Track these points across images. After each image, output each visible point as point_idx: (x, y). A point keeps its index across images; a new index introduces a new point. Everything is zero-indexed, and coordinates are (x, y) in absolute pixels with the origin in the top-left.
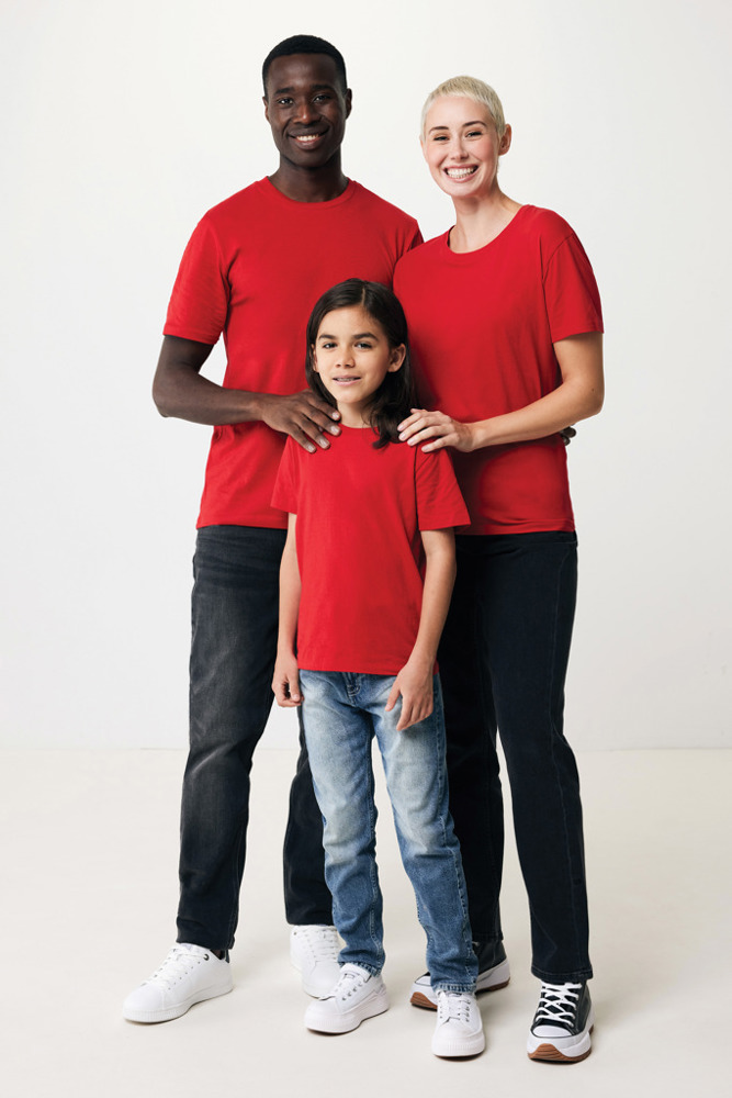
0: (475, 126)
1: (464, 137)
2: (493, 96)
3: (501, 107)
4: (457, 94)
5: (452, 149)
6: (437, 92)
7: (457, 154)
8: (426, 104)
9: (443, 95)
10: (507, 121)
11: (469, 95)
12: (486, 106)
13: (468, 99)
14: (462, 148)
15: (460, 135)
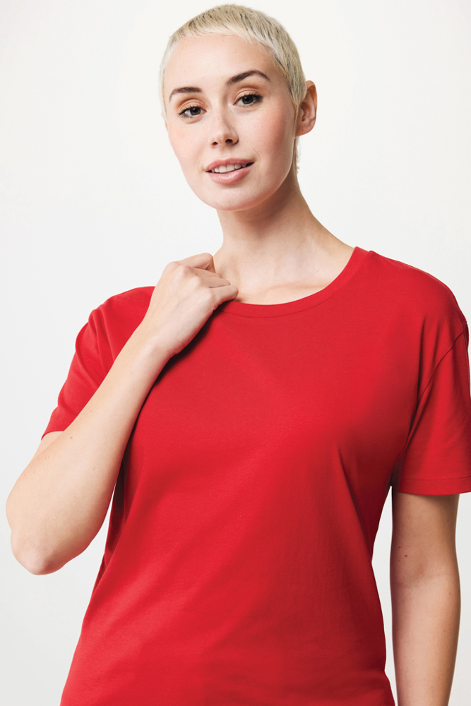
0: (249, 80)
1: (230, 105)
2: (279, 33)
3: (295, 53)
4: (215, 29)
5: (210, 126)
6: (181, 31)
7: (219, 133)
8: (166, 53)
9: (189, 33)
10: (309, 76)
11: (236, 30)
12: (268, 48)
13: (234, 35)
14: (226, 123)
15: (224, 100)
